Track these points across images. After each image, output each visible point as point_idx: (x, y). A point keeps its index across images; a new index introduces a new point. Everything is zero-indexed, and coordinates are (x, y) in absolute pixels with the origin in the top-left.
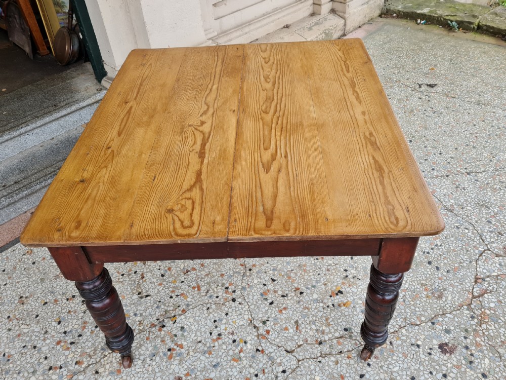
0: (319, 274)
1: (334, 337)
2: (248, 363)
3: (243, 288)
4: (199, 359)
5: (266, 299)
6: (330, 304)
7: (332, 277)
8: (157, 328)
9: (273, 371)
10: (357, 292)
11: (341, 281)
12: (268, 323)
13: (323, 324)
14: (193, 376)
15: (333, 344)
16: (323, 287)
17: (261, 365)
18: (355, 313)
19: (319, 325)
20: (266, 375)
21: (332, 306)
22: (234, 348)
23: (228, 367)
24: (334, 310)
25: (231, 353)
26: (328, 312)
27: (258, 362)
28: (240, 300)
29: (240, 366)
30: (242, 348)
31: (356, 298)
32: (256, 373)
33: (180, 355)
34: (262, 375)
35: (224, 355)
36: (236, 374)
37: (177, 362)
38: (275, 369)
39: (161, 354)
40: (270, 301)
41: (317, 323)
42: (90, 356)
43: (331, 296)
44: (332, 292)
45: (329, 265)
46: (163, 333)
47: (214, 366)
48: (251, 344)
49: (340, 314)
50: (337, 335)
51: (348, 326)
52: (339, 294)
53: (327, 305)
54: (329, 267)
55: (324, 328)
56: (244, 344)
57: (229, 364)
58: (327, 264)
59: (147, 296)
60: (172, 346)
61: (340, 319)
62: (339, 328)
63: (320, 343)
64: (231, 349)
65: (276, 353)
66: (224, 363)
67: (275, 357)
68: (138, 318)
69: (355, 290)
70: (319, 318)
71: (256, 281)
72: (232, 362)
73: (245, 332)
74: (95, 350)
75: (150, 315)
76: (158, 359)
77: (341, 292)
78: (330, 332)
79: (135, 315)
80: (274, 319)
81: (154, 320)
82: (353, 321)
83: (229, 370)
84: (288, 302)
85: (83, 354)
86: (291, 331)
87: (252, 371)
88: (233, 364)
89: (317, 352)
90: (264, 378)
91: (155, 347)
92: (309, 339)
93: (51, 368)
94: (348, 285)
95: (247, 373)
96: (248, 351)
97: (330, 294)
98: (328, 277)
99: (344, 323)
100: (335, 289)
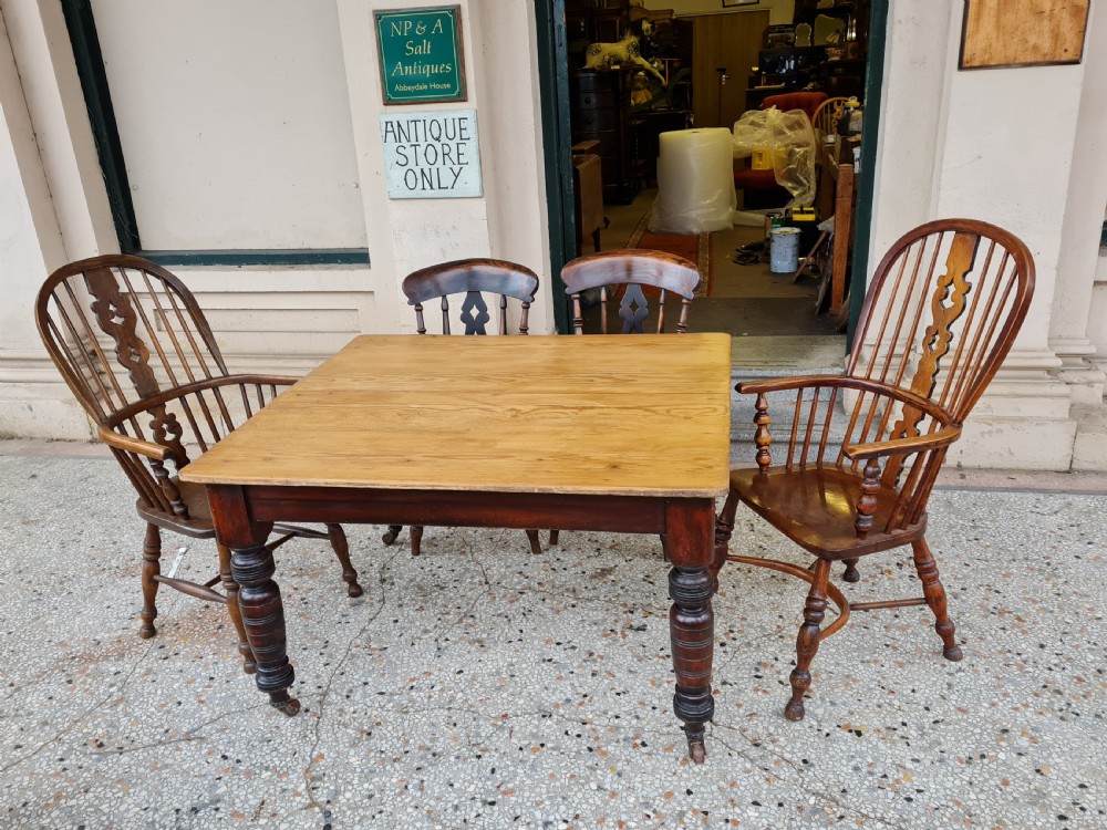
0: (859, 700)
1: (780, 754)
3: (749, 644)
4: (625, 657)
5: (757, 670)
6: (826, 731)
7: (872, 715)
8: (626, 609)
10: (881, 750)
11: (880, 727)
12: (728, 686)
13: (787, 736)
14: (604, 661)
15: (770, 757)
16: (846, 713)
18: (844, 761)
19: (781, 733)
20: (663, 716)
21: (825, 734)
24: (820, 738)
25: (657, 676)
26: (811, 733)
28: (729, 649)
31: (871, 752)
33: (615, 640)
36: (639, 691)
37: (605, 643)
39: (602, 628)
40: (759, 674)
41: (780, 730)
42: (553, 587)
43: (839, 726)
44: (848, 725)
45: (889, 704)
46: (625, 616)
47: (630, 671)
49: (822, 746)
50: (787, 756)
51: (815, 762)
52: (854, 733)
53: (821, 728)
54: (885, 705)
55: (781, 739)
58: (887, 701)
59: (651, 582)
60: (619, 631)
61: (815, 749)
62: (799, 754)
63: (757, 745)
68: (621, 592)
69: (882, 747)
70: (792, 729)
71: (770, 649)
74: (562, 586)
75: (634, 597)
76: (595, 628)
77: (859, 734)
78: (782, 747)
79: (622, 588)
80: (739, 690)
81: (630, 602)
82: (828, 764)
84: (779, 691)
85: (553, 581)
86: (741, 711)
89: (740, 747)
91: (605, 620)
92: (750, 732)
93: (521, 573)
94: (881, 736)
97: (841, 724)
98: (867, 711)
99: (813, 756)
100: (856, 725)
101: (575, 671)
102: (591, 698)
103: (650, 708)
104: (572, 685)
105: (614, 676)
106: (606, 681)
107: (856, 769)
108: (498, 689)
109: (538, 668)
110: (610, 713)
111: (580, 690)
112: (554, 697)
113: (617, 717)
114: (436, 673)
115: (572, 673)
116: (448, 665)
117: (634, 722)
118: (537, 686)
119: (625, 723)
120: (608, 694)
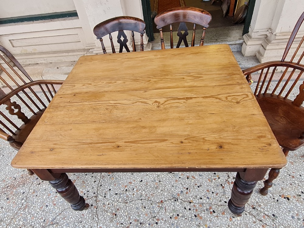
0: (283, 182)
1: (264, 212)
2: (213, 186)
6: (276, 199)
7: (290, 189)
9: (221, 197)
10: (299, 207)
11: (295, 195)
13: (264, 203)
15: (260, 214)
16: (280, 189)
17: (218, 191)
18: (287, 214)
19: (261, 201)
20: (217, 196)
21: (276, 200)
22: (213, 176)
23: (205, 180)
24: (275, 203)
25: (210, 177)
26: (272, 201)
27: (218, 189)
29: (209, 184)
30: (215, 179)
31: (295, 208)
32: (214, 192)
34: (215, 195)
35: (206, 175)
36: (205, 185)
38: (223, 198)
41: (260, 200)
43: (280, 196)
44: (283, 195)
45: (294, 183)
47: (200, 175)
48: (221, 180)
49: (277, 207)
50: (266, 213)
51: (277, 215)
52: (286, 199)
53: (274, 198)
54: (293, 183)
55: (262, 204)
56: (218, 178)
57: (206, 179)
58: (293, 181)
61: (275, 209)
62: (270, 212)
63: (254, 208)
64: (211, 175)
65: (229, 193)
66: (204, 177)
67: (227, 194)
69: (298, 205)
70: (264, 199)
72: (207, 180)
73: (222, 175)
77: (288, 199)
78: (263, 209)
82: (282, 216)
83: (204, 181)
87: (212, 189)
88: (207, 181)
89: (249, 210)
90: (215, 196)
92: (250, 202)
94: (296, 199)
95: (210, 188)
96: (217, 182)
97: (281, 195)
98: (287, 187)
99: (276, 212)
100: (286, 195)
101: (181, 177)
102: (190, 189)
103: (211, 193)
104: (181, 183)
105: (195, 178)
106: (193, 181)
107: (293, 217)
108: (156, 188)
109: (168, 177)
110: (198, 197)
111: (185, 186)
112: (176, 191)
113: (201, 199)
114: (133, 182)
115: (180, 178)
116: (136, 178)
117: (208, 200)
118: (169, 186)
119: (204, 201)
120: (195, 187)
